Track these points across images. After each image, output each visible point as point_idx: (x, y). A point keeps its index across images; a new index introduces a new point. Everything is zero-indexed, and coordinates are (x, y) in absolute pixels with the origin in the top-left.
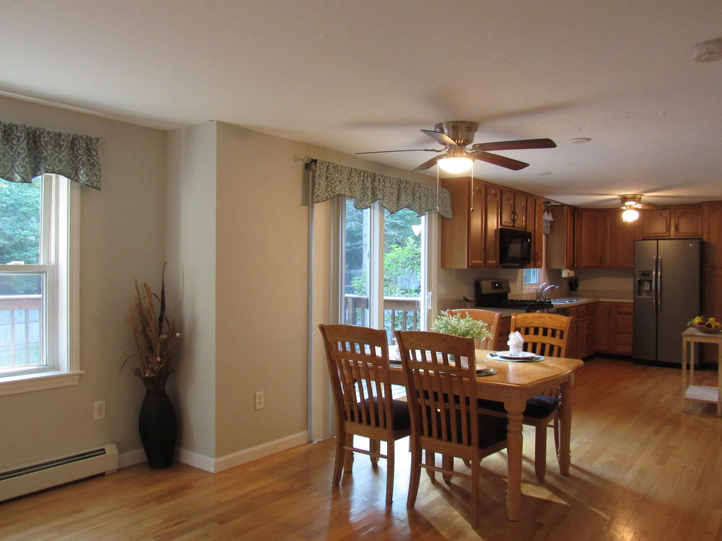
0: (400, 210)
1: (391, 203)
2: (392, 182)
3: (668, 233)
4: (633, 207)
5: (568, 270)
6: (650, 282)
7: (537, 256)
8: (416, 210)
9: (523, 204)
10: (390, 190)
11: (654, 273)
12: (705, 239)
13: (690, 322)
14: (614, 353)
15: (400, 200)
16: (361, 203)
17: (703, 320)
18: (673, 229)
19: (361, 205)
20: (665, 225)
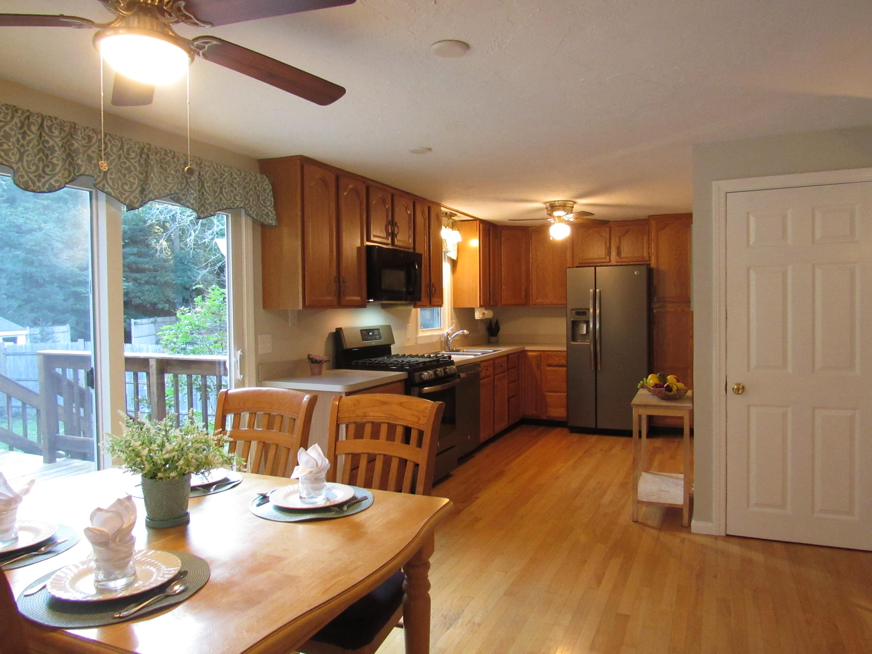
0: (148, 201)
1: (126, 187)
2: (126, 147)
3: (608, 258)
4: (563, 219)
5: (482, 308)
6: (587, 323)
7: (434, 289)
8: (190, 205)
9: (409, 212)
10: (125, 163)
11: (591, 310)
12: (653, 264)
13: (641, 382)
14: (544, 418)
15: (148, 183)
16: (39, 181)
17: (660, 381)
18: (614, 253)
19: (40, 184)
20: (604, 247)
